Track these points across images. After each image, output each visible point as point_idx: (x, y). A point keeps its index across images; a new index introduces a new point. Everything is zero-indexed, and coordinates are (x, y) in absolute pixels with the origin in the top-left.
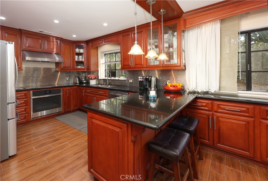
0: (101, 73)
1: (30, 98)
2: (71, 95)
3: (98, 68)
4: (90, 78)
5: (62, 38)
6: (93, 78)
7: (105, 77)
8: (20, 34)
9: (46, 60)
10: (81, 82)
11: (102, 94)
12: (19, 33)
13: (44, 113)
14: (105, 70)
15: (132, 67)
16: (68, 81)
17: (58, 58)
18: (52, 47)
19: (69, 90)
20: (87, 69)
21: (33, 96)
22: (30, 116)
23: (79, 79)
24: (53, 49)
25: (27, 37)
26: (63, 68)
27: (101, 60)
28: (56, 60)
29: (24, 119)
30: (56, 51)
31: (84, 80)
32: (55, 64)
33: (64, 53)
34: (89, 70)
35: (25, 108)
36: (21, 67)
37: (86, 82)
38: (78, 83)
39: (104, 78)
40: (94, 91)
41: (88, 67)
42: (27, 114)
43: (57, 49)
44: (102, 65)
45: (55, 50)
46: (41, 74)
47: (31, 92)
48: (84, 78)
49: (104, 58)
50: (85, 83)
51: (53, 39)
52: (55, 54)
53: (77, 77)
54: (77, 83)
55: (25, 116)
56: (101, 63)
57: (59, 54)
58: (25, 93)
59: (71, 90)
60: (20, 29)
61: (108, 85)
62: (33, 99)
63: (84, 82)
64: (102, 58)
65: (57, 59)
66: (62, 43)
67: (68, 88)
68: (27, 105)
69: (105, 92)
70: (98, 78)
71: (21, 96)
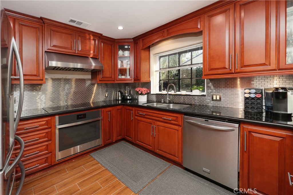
0: (154, 86)
1: (55, 127)
2: (114, 118)
3: (150, 77)
4: (140, 92)
5: (101, 35)
6: (144, 93)
7: (159, 90)
8: (42, 26)
9: (79, 66)
10: (124, 99)
11: (170, 120)
12: (41, 24)
13: (78, 149)
14: (160, 80)
15: (233, 72)
16: (107, 97)
17: (95, 63)
18: (88, 48)
19: (110, 111)
20: (134, 80)
21: (59, 125)
22: (54, 156)
23: (121, 93)
24: (90, 51)
25: (52, 30)
26: (102, 79)
27: (154, 65)
28: (92, 65)
29: (45, 162)
30: (93, 54)
31: (128, 96)
32: (91, 73)
33: (103, 57)
34: (139, 80)
35: (47, 145)
36: (43, 78)
37: (131, 98)
38: (121, 100)
39: (158, 92)
40: (151, 114)
41: (136, 77)
42: (50, 155)
43: (94, 52)
44: (155, 73)
45: (92, 52)
46: (72, 88)
47: (57, 117)
48: (128, 92)
49: (159, 62)
50: (129, 100)
51: (90, 36)
52: (91, 58)
53: (119, 91)
54: (119, 100)
55: (47, 157)
56: (155, 70)
57: (97, 58)
58: (47, 121)
59: (114, 111)
60: (41, 18)
61: (168, 103)
62: (59, 129)
63: (128, 98)
64: (155, 63)
65: (94, 65)
66: (102, 42)
67: (109, 109)
68: (51, 140)
69: (175, 118)
70: (150, 92)
71: (41, 125)
